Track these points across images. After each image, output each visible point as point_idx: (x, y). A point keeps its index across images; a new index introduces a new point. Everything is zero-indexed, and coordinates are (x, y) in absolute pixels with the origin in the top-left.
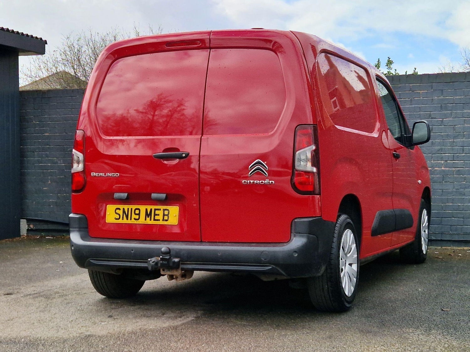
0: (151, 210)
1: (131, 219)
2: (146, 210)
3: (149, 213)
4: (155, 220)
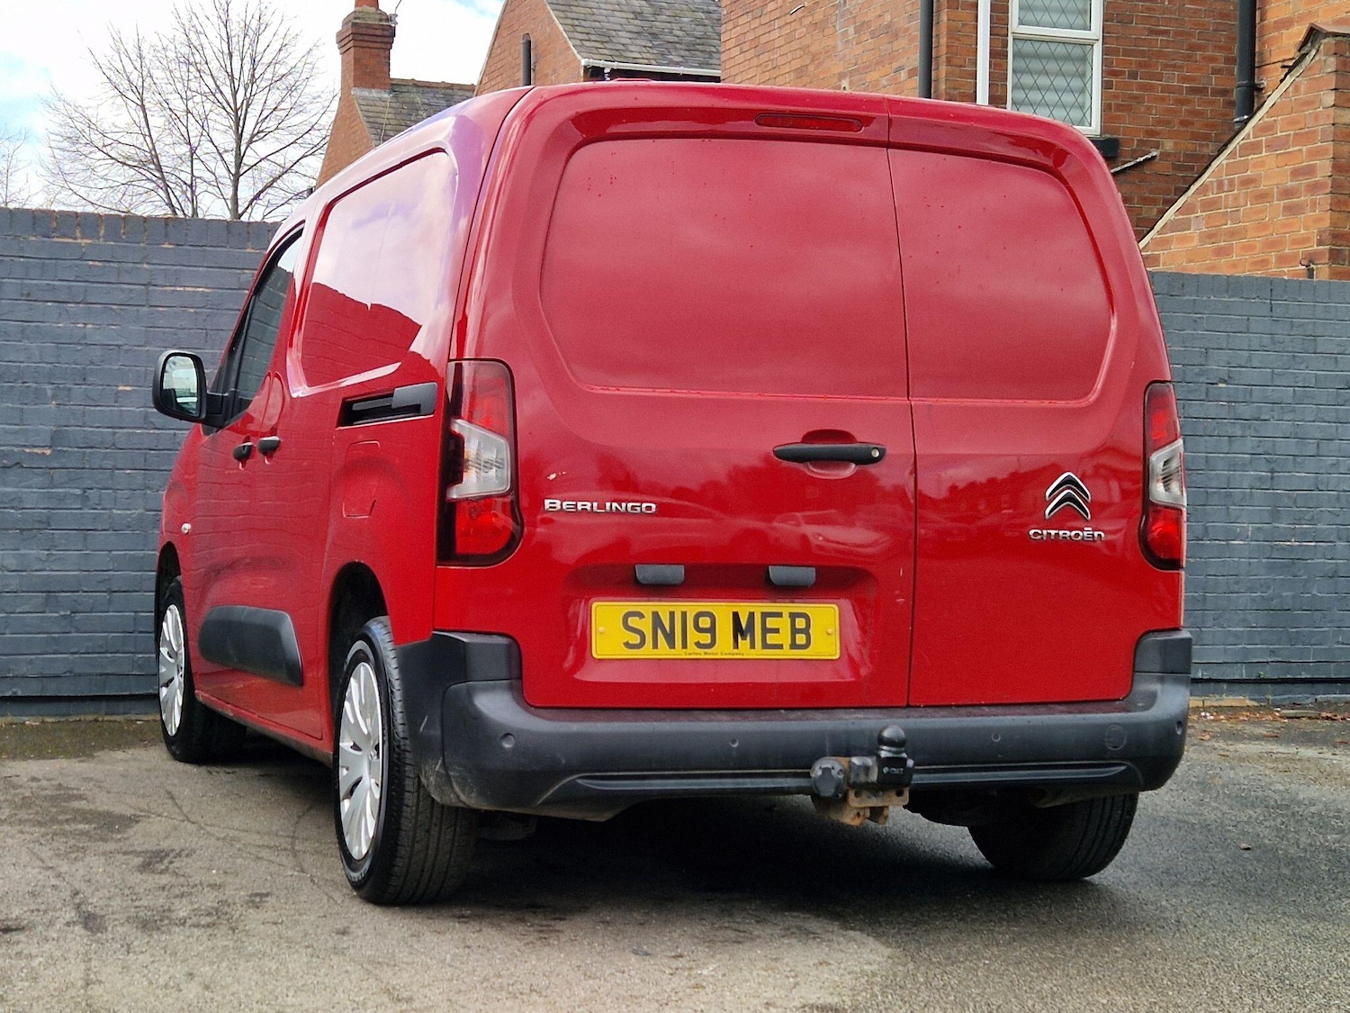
0: (752, 615)
1: (685, 646)
2: (736, 616)
3: (744, 626)
4: (765, 646)
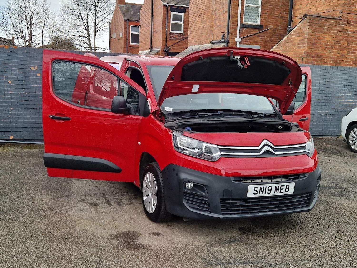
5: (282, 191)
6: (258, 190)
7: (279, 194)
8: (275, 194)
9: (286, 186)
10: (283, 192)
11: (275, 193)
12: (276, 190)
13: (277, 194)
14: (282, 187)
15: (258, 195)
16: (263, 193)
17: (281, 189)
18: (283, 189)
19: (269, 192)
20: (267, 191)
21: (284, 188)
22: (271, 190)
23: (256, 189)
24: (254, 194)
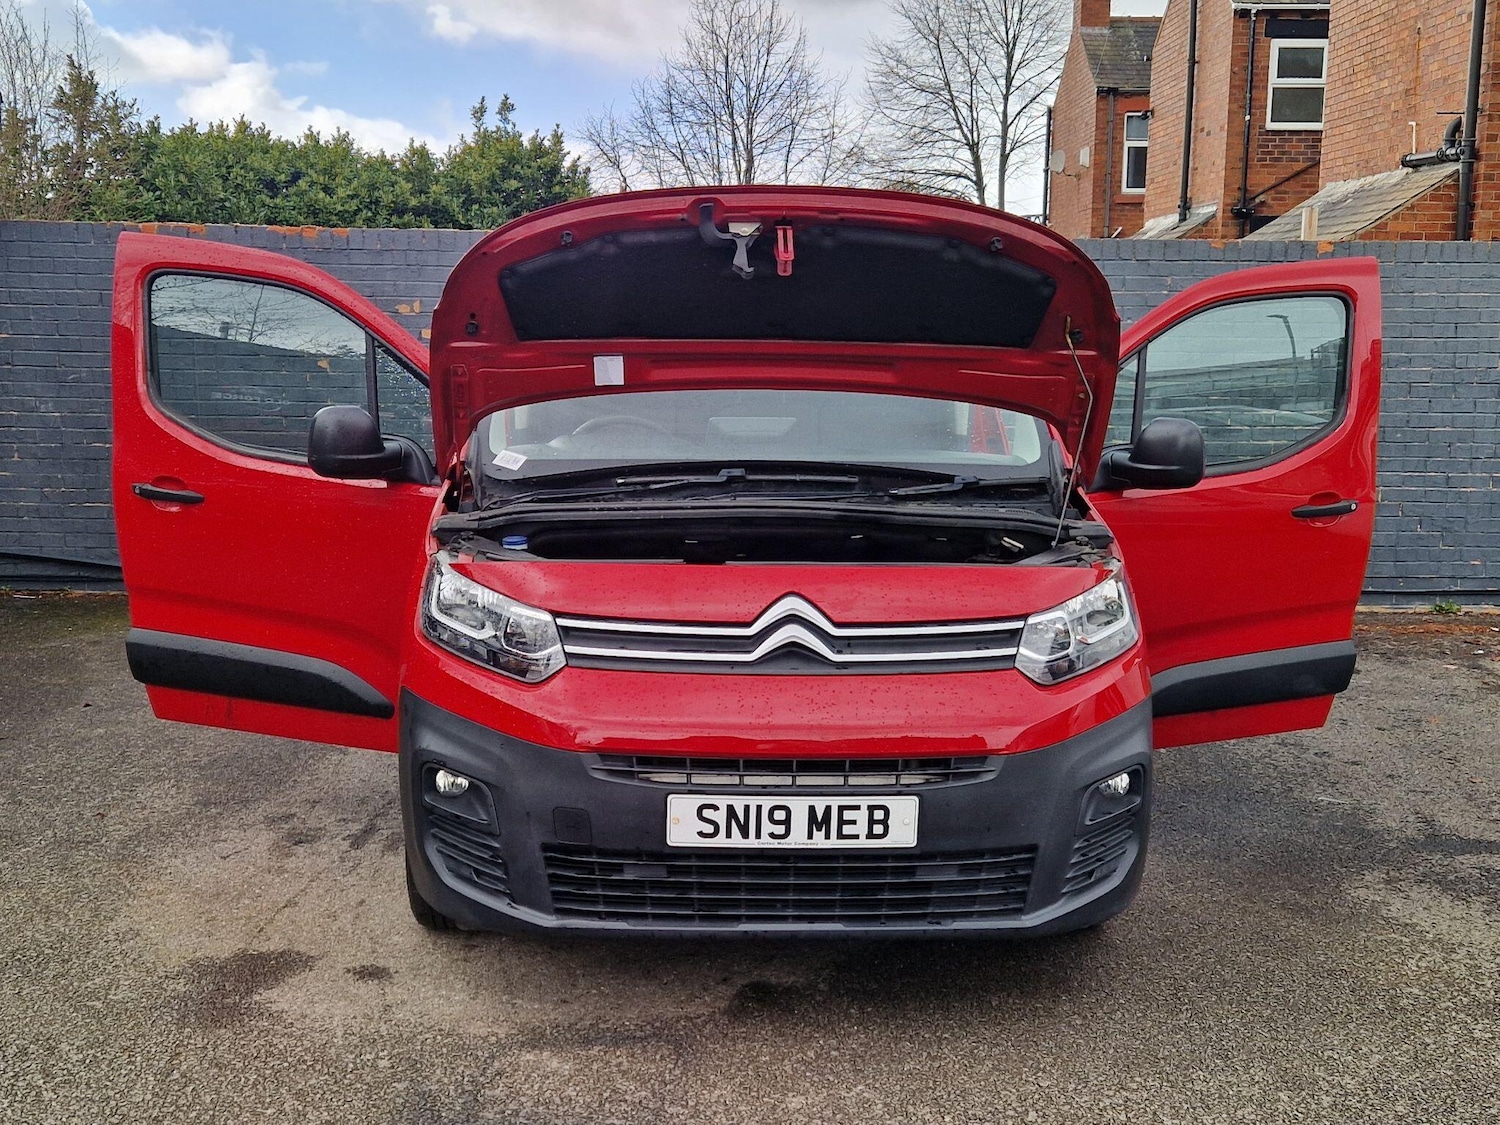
5: (847, 830)
6: (720, 817)
7: (834, 843)
8: (810, 841)
9: (871, 809)
10: (856, 837)
11: (810, 836)
12: (815, 822)
13: (819, 841)
14: (848, 815)
15: (720, 841)
16: (745, 835)
17: (842, 822)
18: (854, 822)
19: (780, 830)
20: (767, 827)
21: (862, 817)
22: (787, 822)
23: (707, 813)
24: (701, 834)
